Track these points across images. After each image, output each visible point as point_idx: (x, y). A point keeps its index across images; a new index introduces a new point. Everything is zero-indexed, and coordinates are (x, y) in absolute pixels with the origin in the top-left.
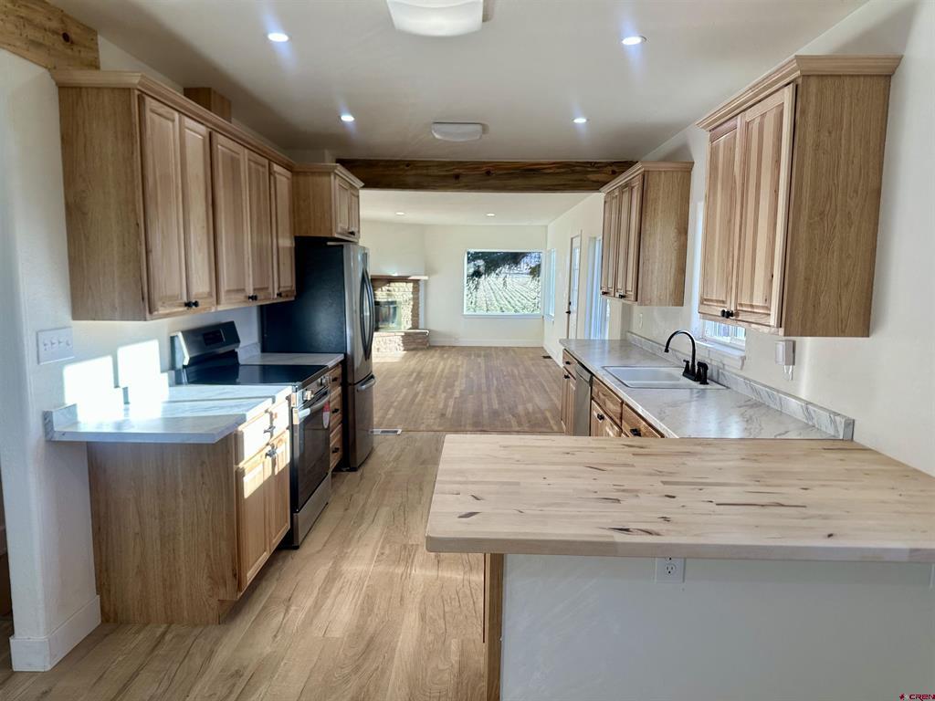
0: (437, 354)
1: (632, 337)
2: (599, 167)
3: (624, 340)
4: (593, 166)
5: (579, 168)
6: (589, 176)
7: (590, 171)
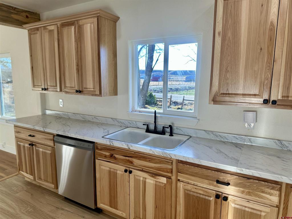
1: (54, 113)
2: (18, 11)
3: (44, 114)
4: (14, 9)
5: (4, 9)
6: (12, 16)
7: (12, 13)
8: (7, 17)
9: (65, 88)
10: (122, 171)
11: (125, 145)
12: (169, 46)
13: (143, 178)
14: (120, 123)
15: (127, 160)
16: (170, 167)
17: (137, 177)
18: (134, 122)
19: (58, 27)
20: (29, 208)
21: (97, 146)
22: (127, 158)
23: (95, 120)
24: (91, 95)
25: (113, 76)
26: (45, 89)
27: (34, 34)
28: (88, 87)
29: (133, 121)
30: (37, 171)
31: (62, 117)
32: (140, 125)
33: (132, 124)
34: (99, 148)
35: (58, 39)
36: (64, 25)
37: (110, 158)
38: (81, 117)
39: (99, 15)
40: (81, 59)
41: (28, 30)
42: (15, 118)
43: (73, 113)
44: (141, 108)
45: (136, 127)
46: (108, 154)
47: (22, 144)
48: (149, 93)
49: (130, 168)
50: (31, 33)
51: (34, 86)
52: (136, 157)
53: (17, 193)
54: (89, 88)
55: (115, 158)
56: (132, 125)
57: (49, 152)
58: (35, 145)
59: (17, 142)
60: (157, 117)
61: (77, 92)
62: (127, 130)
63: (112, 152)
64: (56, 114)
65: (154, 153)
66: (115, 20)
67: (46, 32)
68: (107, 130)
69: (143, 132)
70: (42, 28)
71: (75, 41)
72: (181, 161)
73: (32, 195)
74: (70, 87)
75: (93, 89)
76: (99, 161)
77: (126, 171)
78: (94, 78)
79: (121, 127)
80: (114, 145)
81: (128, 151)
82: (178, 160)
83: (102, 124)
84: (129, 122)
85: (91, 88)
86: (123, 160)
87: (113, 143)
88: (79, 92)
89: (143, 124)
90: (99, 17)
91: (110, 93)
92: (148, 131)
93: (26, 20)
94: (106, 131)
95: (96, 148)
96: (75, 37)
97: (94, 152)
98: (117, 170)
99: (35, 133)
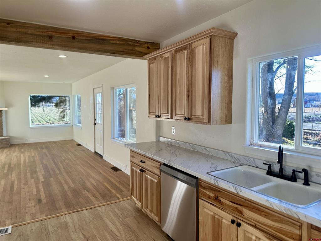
0: (17, 149)
1: (166, 140)
2: (141, 44)
3: (158, 141)
4: (138, 43)
5: (130, 43)
6: (136, 48)
7: (136, 46)
8: (132, 50)
9: (175, 115)
10: (228, 221)
11: (233, 187)
12: (306, 58)
13: (256, 237)
14: (234, 159)
15: (235, 207)
16: (297, 232)
17: (247, 234)
18: (252, 159)
19: (172, 54)
20: (133, 237)
21: (200, 183)
22: (235, 205)
23: (204, 152)
24: (199, 123)
25: (227, 102)
26: (159, 116)
27: (153, 63)
28: (196, 115)
29: (251, 157)
30: (145, 199)
31: (173, 145)
32: (260, 164)
33: (249, 161)
34: (203, 185)
35: (172, 66)
36: (177, 51)
37: (215, 201)
38: (191, 146)
39: (212, 34)
40: (191, 84)
41: (148, 60)
42: (136, 143)
43: (184, 142)
44: (262, 141)
45: (255, 166)
46: (212, 195)
47: (135, 169)
48: (288, 122)
49: (239, 219)
50: (150, 62)
51: (150, 113)
52: (247, 207)
53: (127, 218)
54: (198, 116)
55: (220, 202)
56: (249, 163)
57: (156, 181)
58: (145, 171)
59: (131, 166)
60: (285, 156)
61: (185, 120)
62: (241, 169)
63: (217, 194)
64: (168, 141)
65: (272, 206)
66: (232, 36)
67: (162, 60)
68: (216, 165)
69: (263, 173)
70: (159, 57)
71: (187, 66)
72: (316, 227)
73: (138, 223)
74: (180, 114)
75: (202, 116)
76: (203, 201)
77: (233, 222)
78: (204, 104)
79: (234, 163)
80: (220, 186)
81: (237, 197)
82: (312, 225)
83: (212, 157)
84: (245, 159)
85: (200, 116)
86: (230, 207)
87: (218, 183)
88: (188, 119)
89: (264, 164)
90: (212, 36)
91: (221, 120)
92: (270, 172)
93: (147, 51)
94: (213, 166)
95: (200, 185)
96: (187, 61)
97: (197, 189)
98: (222, 218)
99: (145, 159)
